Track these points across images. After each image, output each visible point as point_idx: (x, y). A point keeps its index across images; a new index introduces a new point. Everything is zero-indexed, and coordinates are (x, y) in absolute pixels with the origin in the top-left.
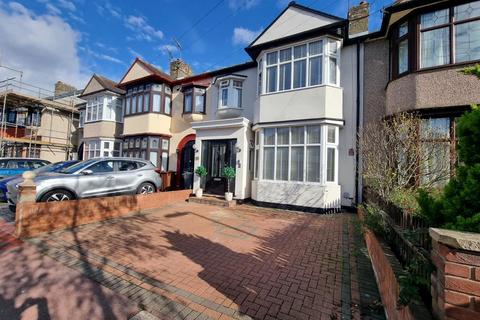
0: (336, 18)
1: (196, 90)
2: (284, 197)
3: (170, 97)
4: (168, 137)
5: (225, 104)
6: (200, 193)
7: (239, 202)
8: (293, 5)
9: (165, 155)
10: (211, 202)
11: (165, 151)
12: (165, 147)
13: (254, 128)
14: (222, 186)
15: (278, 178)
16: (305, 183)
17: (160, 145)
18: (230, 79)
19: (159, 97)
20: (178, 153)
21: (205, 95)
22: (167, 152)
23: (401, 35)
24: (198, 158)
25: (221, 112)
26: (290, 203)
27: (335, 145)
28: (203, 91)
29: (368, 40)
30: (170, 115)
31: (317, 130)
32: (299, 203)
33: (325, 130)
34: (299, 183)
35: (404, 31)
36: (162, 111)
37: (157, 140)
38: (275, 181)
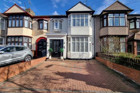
0: (92, 10)
1: (44, 21)
2: (79, 57)
3: (32, 22)
4: (31, 37)
5: (57, 28)
6: (50, 58)
7: (64, 59)
8: (80, 2)
9: (30, 44)
10: (56, 60)
11: (30, 43)
12: (30, 41)
13: (68, 37)
14: (58, 55)
15: (77, 51)
16: (84, 52)
17: (28, 40)
18: (58, 20)
19: (27, 21)
20: (36, 44)
21: (47, 24)
22: (31, 43)
23: (104, 17)
24: (48, 46)
25: (55, 30)
26: (81, 58)
27: (91, 42)
28: (47, 22)
29: (97, 17)
30: (32, 29)
31: (87, 38)
32: (83, 58)
33: (89, 38)
34: (83, 52)
35: (105, 17)
36: (29, 27)
37: (27, 38)
38: (76, 52)
